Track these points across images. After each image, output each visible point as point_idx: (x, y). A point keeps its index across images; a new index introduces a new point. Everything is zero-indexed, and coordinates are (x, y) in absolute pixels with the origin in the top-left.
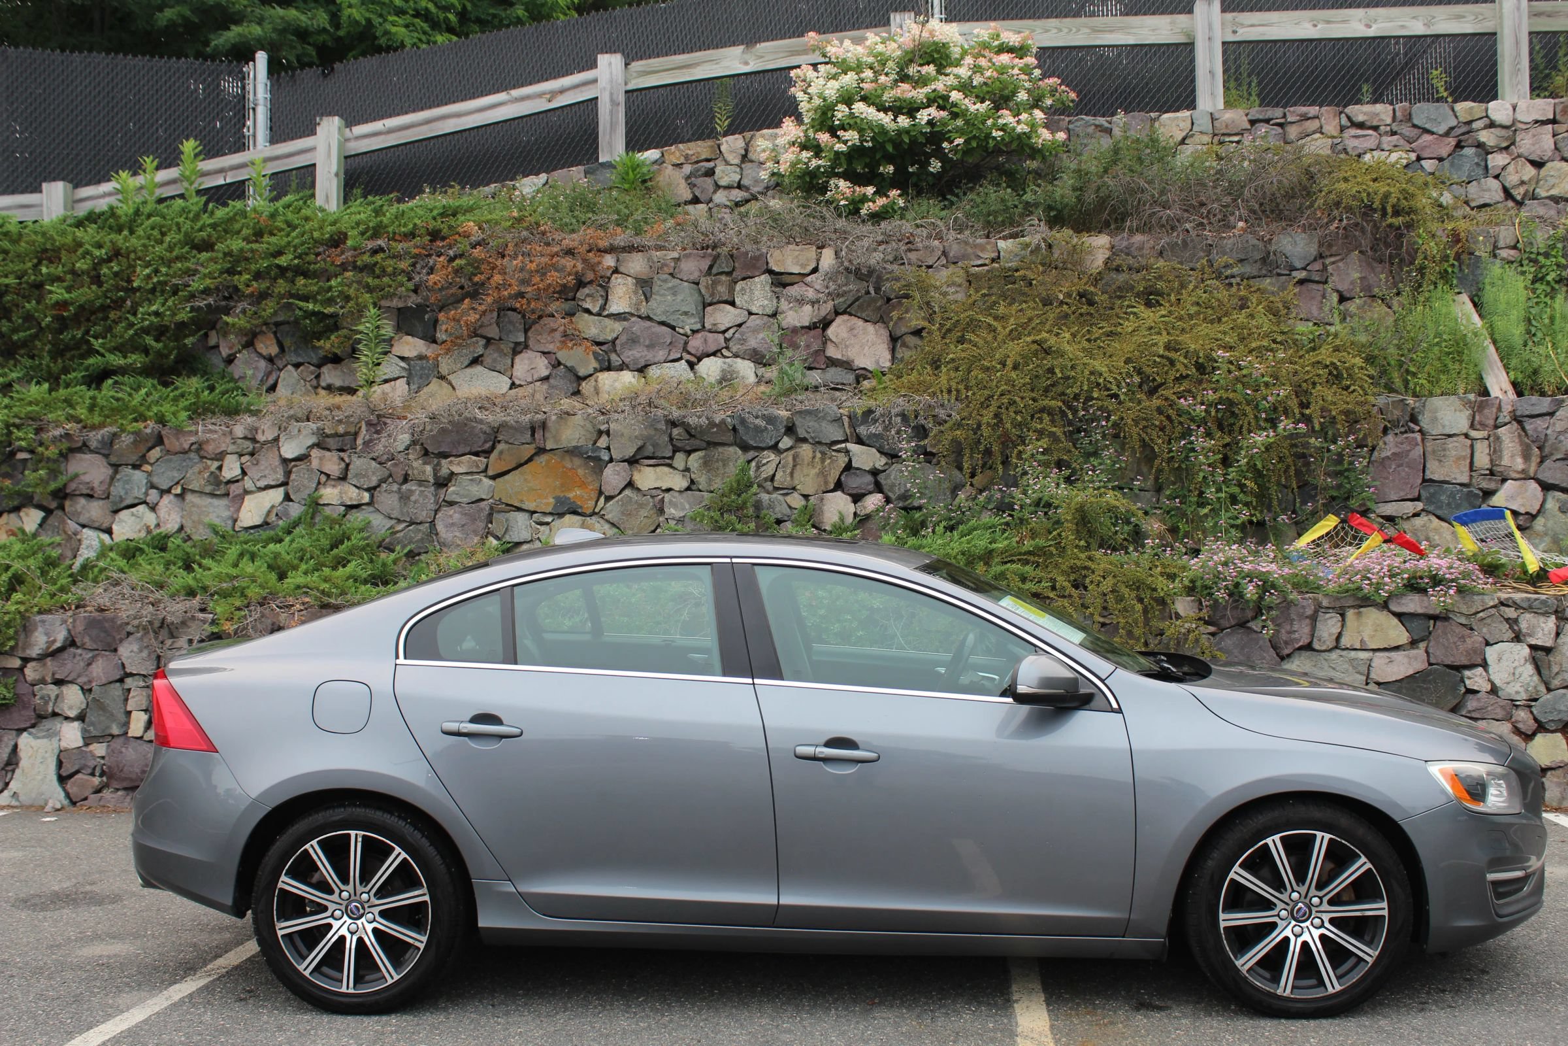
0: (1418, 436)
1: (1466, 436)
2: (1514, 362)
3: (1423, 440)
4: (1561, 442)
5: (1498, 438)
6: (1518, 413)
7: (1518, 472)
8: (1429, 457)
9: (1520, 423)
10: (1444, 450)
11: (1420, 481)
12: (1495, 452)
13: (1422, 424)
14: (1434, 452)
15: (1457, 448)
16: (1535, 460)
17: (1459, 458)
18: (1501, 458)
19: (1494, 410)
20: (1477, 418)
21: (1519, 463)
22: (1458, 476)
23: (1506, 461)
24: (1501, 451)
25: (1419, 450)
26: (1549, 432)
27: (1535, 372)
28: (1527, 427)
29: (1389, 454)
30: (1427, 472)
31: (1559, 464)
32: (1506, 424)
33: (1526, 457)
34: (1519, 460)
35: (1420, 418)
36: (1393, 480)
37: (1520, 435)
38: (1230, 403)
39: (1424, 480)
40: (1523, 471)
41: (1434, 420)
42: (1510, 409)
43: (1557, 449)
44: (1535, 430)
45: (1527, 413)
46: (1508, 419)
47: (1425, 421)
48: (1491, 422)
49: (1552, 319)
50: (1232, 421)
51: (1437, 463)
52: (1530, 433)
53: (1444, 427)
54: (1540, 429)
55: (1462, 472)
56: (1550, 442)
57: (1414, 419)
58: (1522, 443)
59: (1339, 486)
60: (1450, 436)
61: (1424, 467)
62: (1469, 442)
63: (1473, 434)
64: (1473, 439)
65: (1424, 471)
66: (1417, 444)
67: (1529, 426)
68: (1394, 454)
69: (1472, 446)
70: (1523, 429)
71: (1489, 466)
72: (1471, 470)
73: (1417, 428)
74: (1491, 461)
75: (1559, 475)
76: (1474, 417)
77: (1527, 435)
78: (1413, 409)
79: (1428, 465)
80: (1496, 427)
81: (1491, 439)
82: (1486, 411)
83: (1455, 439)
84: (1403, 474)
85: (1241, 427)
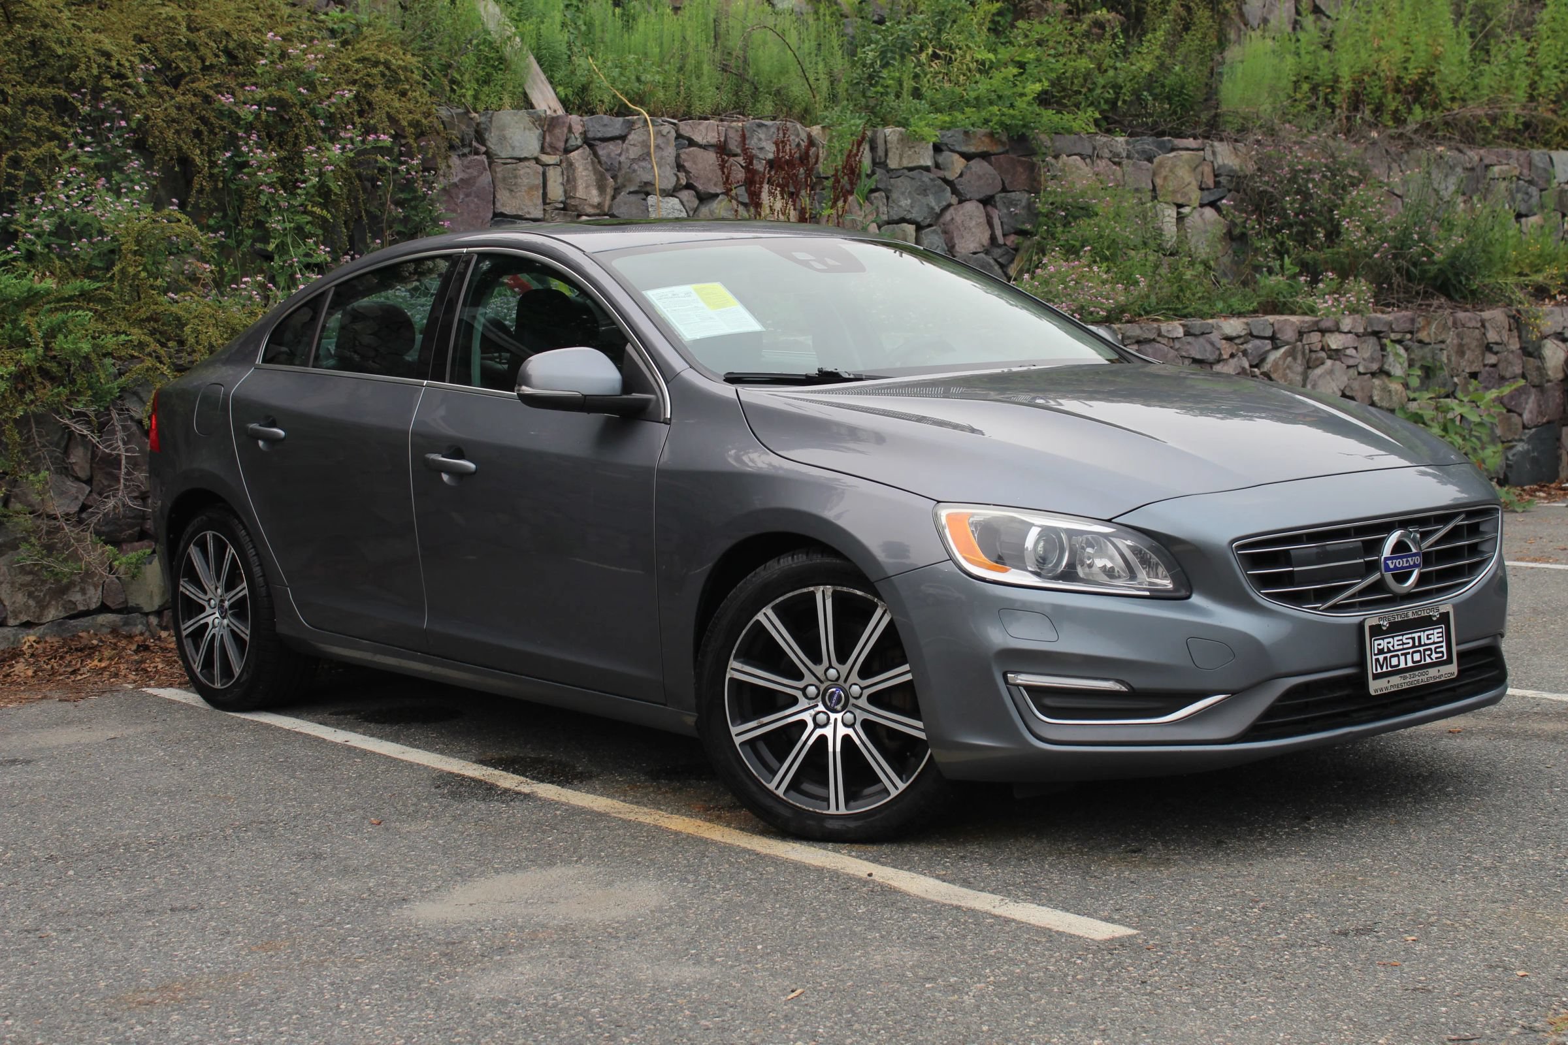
0: (484, 158)
1: (537, 160)
2: (558, 76)
3: (490, 164)
4: (634, 171)
5: (571, 164)
6: (590, 135)
7: (593, 206)
8: (500, 185)
9: (591, 146)
10: (516, 177)
11: (491, 215)
12: (569, 182)
13: (489, 144)
14: (504, 179)
15: (528, 174)
16: (610, 192)
17: (532, 188)
18: (575, 188)
19: (565, 130)
20: (548, 139)
21: (594, 197)
22: (532, 210)
23: (580, 193)
24: (575, 180)
25: (486, 178)
26: (622, 159)
27: (584, 89)
28: (600, 152)
29: (456, 180)
30: (498, 205)
31: (633, 198)
32: (577, 148)
33: (601, 188)
34: (595, 192)
35: (486, 136)
36: (462, 214)
37: (593, 162)
38: (282, 104)
39: (495, 215)
40: (599, 206)
41: (502, 139)
42: (581, 129)
43: (630, 180)
44: (609, 155)
45: (599, 135)
46: (579, 142)
47: (492, 139)
48: (561, 145)
49: (590, 25)
50: (281, 128)
51: (507, 193)
52: (603, 159)
53: (513, 148)
54: (613, 155)
55: (536, 205)
56: (623, 172)
57: (480, 136)
58: (595, 171)
59: (406, 219)
60: (520, 160)
61: (494, 197)
62: (540, 169)
63: (545, 158)
64: (545, 165)
65: (494, 203)
66: (485, 169)
67: (603, 150)
68: (462, 180)
69: (544, 174)
70: (595, 154)
71: (562, 198)
72: (545, 203)
73: (483, 149)
74: (565, 192)
75: (634, 211)
76: (544, 138)
77: (600, 162)
78: (478, 124)
79: (498, 196)
80: (567, 151)
81: (564, 165)
82: (557, 131)
83: (526, 163)
84: (472, 206)
85: (297, 137)
